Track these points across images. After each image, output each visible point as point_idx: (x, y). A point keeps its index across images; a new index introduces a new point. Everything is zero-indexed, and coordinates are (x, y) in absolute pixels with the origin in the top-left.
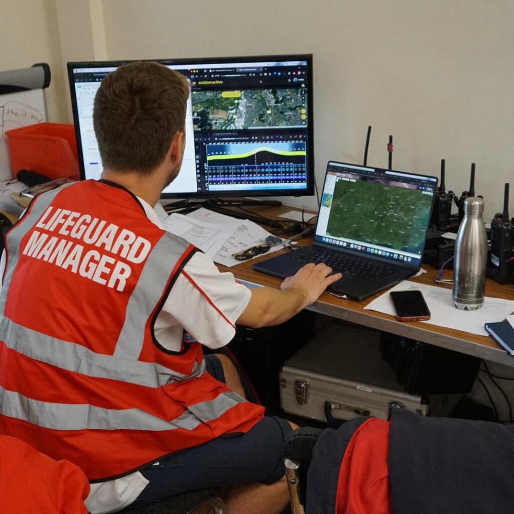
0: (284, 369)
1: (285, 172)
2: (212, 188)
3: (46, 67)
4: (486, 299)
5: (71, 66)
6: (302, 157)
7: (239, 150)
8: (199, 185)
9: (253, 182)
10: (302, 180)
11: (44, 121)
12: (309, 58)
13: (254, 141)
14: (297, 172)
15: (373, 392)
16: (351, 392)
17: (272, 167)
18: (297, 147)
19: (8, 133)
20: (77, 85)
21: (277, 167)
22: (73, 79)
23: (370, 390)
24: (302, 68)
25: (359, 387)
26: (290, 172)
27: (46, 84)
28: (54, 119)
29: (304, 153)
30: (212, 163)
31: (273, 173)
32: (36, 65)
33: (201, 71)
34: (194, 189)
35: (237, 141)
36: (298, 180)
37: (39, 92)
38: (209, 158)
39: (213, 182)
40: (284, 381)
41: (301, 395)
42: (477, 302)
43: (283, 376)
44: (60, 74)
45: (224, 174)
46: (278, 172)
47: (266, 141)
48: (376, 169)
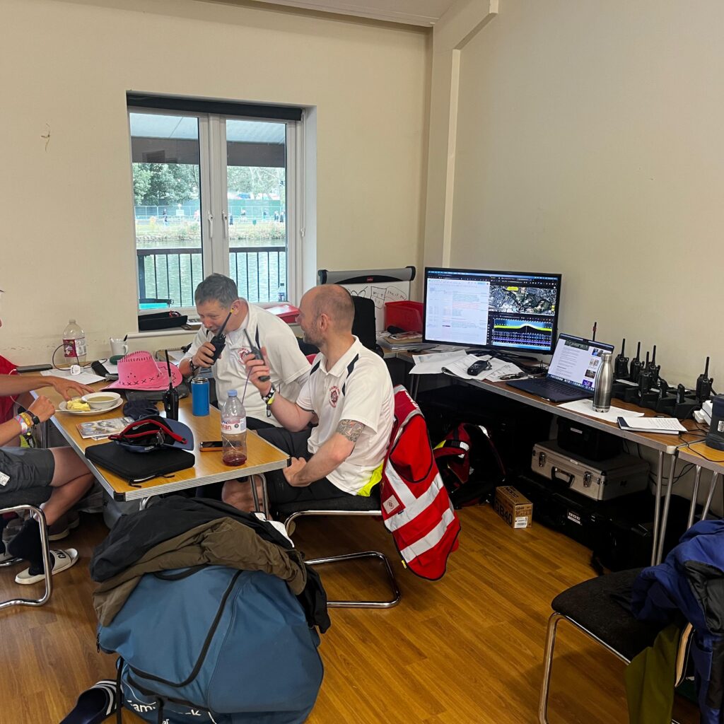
0: (536, 445)
1: (539, 339)
2: (495, 343)
3: (413, 268)
4: (611, 407)
5: (427, 269)
6: (550, 332)
7: (513, 325)
8: (488, 341)
9: (519, 343)
10: (548, 345)
11: (407, 300)
12: (559, 276)
13: (522, 320)
14: (546, 340)
15: (578, 465)
16: (567, 463)
17: (531, 336)
18: (547, 326)
19: (386, 304)
20: (428, 279)
21: (534, 336)
22: (427, 276)
23: (577, 463)
24: (555, 281)
25: (571, 460)
26: (541, 340)
27: (412, 279)
28: (413, 299)
29: (551, 330)
30: (496, 329)
31: (531, 339)
32: (408, 267)
33: (497, 278)
34: (484, 343)
35: (513, 319)
36: (546, 345)
37: (408, 282)
38: (495, 327)
39: (496, 341)
40: (534, 451)
41: (542, 460)
42: (606, 408)
43: (535, 449)
44: (420, 272)
45: (503, 336)
46: (534, 339)
47: (529, 320)
48: (584, 339)
